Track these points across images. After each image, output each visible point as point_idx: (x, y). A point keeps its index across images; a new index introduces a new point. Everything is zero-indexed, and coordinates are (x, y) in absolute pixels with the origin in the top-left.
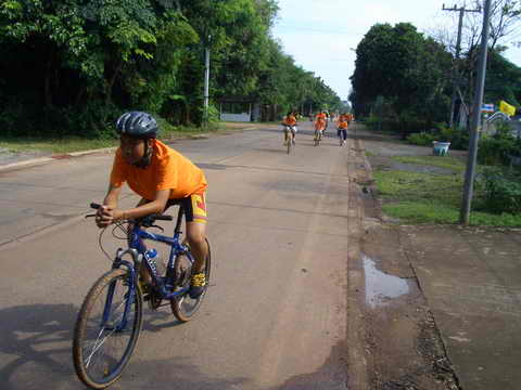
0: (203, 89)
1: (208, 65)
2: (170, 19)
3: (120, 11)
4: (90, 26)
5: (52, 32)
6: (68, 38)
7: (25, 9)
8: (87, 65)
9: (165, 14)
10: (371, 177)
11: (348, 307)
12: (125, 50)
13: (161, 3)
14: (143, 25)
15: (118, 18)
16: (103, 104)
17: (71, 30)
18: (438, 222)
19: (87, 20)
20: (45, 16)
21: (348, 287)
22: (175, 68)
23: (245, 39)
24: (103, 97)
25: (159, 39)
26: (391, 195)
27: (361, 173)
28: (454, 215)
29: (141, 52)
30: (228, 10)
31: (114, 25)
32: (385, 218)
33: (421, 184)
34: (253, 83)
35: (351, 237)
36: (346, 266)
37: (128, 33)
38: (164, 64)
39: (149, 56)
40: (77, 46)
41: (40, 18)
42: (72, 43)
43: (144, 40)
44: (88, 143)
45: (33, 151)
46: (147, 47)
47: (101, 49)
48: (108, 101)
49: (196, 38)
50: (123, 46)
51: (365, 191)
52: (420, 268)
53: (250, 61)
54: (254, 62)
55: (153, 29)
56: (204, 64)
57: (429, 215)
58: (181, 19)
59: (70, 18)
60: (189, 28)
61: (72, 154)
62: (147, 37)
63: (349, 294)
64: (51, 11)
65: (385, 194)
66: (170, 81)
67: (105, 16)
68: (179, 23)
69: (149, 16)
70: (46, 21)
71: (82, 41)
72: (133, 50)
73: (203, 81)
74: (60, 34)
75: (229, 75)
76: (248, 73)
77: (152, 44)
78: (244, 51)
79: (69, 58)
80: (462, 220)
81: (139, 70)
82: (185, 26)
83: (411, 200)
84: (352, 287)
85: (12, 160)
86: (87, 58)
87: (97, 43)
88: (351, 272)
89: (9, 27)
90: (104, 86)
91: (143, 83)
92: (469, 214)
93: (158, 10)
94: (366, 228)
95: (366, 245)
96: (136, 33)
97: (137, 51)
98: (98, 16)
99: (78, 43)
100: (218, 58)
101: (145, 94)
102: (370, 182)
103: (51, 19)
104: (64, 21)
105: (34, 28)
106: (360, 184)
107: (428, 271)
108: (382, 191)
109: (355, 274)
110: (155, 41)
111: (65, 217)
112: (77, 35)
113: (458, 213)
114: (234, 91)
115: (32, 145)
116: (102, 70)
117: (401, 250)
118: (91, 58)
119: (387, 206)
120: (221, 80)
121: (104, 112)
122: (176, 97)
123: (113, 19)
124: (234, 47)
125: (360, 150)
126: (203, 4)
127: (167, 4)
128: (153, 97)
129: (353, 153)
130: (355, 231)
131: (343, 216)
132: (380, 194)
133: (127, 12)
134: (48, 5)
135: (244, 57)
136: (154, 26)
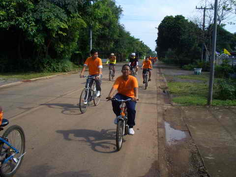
0: (89, 48)
2: (74, 17)
3: (51, 14)
4: (37, 21)
5: (21, 25)
6: (28, 27)
7: (8, 14)
8: (37, 39)
9: (71, 15)
10: (167, 86)
11: (158, 145)
12: (54, 32)
14: (61, 20)
15: (50, 17)
16: (45, 57)
17: (28, 23)
18: (198, 105)
19: (36, 19)
20: (17, 18)
21: (158, 136)
22: (77, 39)
23: (108, 25)
24: (44, 53)
25: (69, 26)
26: (176, 93)
27: (162, 84)
28: (205, 101)
30: (100, 13)
31: (49, 21)
32: (174, 104)
33: (190, 88)
35: (159, 113)
36: (157, 127)
37: (55, 24)
38: (71, 37)
39: (65, 34)
40: (32, 31)
41: (15, 18)
42: (30, 30)
44: (38, 74)
45: (14, 79)
46: (64, 30)
47: (43, 31)
48: (47, 55)
49: (85, 25)
50: (53, 30)
51: (164, 92)
52: (191, 126)
53: (110, 35)
54: (112, 36)
55: (66, 22)
56: (90, 37)
57: (194, 102)
58: (79, 17)
59: (28, 18)
60: (82, 21)
61: (31, 80)
62: (63, 26)
63: (159, 139)
64: (20, 15)
65: (173, 93)
66: (75, 45)
67: (44, 17)
68: (78, 19)
69: (64, 16)
70: (18, 20)
71: (35, 29)
72: (57, 32)
73: (90, 45)
74: (24, 25)
75: (101, 41)
76: (110, 40)
77: (66, 29)
78: (108, 30)
79: (29, 36)
80: (209, 103)
81: (60, 41)
82: (81, 20)
83: (185, 95)
84: (160, 136)
85: (4, 83)
86: (36, 36)
87: (41, 29)
88: (159, 129)
89: (1, 23)
90: (45, 48)
91: (62, 46)
92: (211, 101)
93: (68, 13)
94: (165, 109)
95: (166, 117)
96: (58, 24)
97: (59, 32)
98: (41, 17)
99: (32, 29)
100: (96, 34)
101: (63, 51)
102: (166, 88)
103: (20, 19)
104: (26, 20)
105: (12, 23)
106: (162, 89)
107: (194, 127)
108: (172, 91)
109: (161, 130)
110: (67, 27)
111: (29, 109)
112: (32, 26)
113: (206, 100)
114: (103, 48)
115: (13, 76)
116: (43, 41)
117: (182, 118)
118: (39, 36)
119: (174, 99)
120: (97, 44)
121: (46, 60)
122: (77, 52)
123: (48, 18)
124: (103, 29)
125: (161, 74)
126: (88, 10)
127: (72, 11)
128: (67, 52)
129: (158, 75)
130: (160, 110)
131: (155, 104)
132: (171, 93)
133: (54, 15)
134: (18, 13)
135: (107, 33)
136: (66, 20)
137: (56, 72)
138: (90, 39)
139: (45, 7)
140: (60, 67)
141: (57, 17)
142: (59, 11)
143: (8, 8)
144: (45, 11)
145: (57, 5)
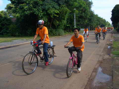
0: (74, 23)
1: (75, 17)
2: (63, 7)
3: (50, 6)
4: (43, 10)
5: (35, 12)
6: (39, 13)
7: (29, 7)
9: (61, 6)
10: (112, 43)
12: (52, 15)
13: (60, 3)
14: (56, 9)
17: (39, 11)
20: (34, 9)
22: (66, 19)
23: (84, 11)
26: (116, 48)
27: (110, 42)
29: (56, 15)
31: (49, 9)
32: (111, 55)
34: (86, 21)
35: (99, 61)
36: (93, 71)
37: (52, 11)
39: (58, 16)
40: (40, 15)
42: (39, 14)
43: (56, 12)
46: (57, 14)
47: (46, 15)
49: (69, 11)
50: (51, 14)
52: (115, 72)
53: (85, 16)
54: (86, 16)
55: (58, 10)
60: (67, 9)
62: (57, 12)
64: (35, 8)
66: (65, 22)
67: (47, 7)
68: (65, 8)
69: (57, 7)
71: (42, 14)
72: (54, 15)
73: (74, 21)
74: (37, 13)
75: (80, 20)
76: (85, 19)
77: (58, 13)
79: (39, 18)
84: (91, 78)
86: (43, 17)
89: (26, 12)
90: (49, 24)
91: (58, 22)
93: (59, 5)
95: (102, 64)
96: (54, 11)
98: (45, 8)
100: (77, 16)
101: (59, 25)
102: (112, 45)
104: (38, 9)
105: (32, 12)
107: (117, 73)
108: (113, 47)
109: (94, 74)
110: (59, 12)
112: (41, 12)
114: (82, 23)
116: (47, 20)
117: (112, 65)
118: (44, 17)
120: (78, 21)
122: (68, 25)
123: (48, 8)
124: (81, 13)
125: (112, 36)
126: (70, 3)
127: (61, 4)
128: (61, 25)
129: (110, 37)
130: (101, 59)
131: (99, 55)
132: (113, 48)
133: (52, 6)
134: (34, 6)
135: (84, 15)
136: (58, 9)
137: (55, 36)
138: (74, 18)
139: (47, 2)
140: (57, 33)
141: (53, 7)
142: (55, 4)
143: (29, 4)
144: (47, 5)
145: (54, 1)
